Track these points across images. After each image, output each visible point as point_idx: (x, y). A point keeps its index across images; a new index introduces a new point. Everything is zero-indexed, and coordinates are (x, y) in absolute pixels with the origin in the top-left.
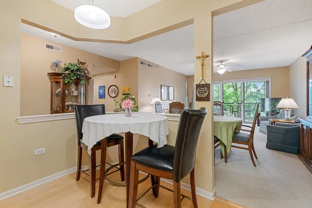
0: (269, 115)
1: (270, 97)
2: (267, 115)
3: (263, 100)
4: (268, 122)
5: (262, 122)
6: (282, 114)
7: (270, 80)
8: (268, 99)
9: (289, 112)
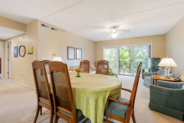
0: (151, 71)
1: (152, 57)
2: (149, 72)
3: (147, 59)
4: (150, 77)
5: (146, 77)
6: (161, 71)
7: (152, 45)
8: (150, 58)
9: (169, 70)
